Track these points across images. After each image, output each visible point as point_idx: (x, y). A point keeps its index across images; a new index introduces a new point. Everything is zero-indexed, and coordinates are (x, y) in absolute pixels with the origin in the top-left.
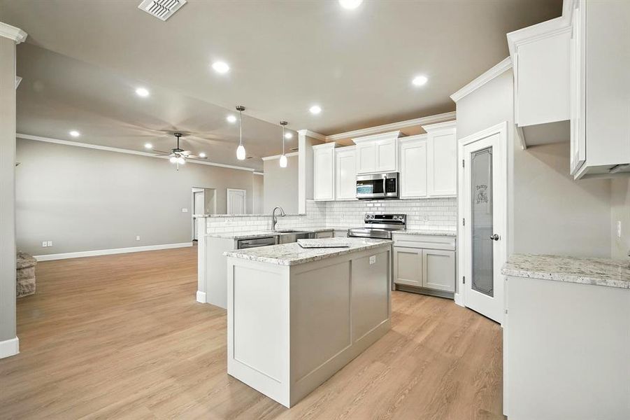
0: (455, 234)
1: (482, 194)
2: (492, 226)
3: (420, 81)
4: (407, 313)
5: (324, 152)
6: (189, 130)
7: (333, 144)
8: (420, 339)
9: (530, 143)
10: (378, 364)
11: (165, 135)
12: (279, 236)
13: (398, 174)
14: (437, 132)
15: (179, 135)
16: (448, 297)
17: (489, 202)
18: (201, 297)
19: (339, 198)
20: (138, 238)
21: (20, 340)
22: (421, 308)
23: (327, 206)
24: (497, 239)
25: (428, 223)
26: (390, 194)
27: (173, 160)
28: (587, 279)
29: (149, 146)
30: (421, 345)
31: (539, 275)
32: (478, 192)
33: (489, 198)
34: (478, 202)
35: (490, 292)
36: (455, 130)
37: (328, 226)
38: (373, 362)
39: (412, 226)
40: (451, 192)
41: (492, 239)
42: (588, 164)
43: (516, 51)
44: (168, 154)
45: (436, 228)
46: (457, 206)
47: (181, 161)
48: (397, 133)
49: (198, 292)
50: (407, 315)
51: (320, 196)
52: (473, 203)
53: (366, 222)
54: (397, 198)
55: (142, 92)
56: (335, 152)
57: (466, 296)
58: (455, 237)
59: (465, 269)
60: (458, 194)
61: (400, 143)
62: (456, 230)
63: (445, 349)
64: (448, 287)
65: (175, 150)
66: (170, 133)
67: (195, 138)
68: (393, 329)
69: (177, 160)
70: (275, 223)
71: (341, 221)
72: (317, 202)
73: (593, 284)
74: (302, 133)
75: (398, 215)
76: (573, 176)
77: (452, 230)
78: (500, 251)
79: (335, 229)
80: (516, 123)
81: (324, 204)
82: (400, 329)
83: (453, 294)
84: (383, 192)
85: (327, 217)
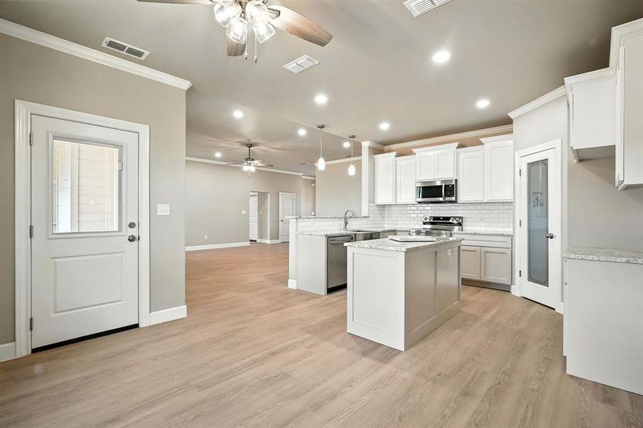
0: (512, 233)
1: (538, 199)
2: (547, 227)
3: (483, 104)
4: (470, 300)
5: (384, 160)
6: (260, 142)
7: (394, 154)
8: (488, 316)
9: (582, 158)
10: (458, 331)
11: (237, 146)
12: (355, 234)
13: (456, 180)
14: (494, 144)
15: (250, 146)
16: (505, 289)
17: (544, 206)
18: (292, 284)
19: (399, 202)
20: (206, 238)
21: (188, 307)
22: (483, 296)
23: (386, 209)
24: (552, 237)
25: (484, 224)
26: (447, 199)
27: (246, 168)
28: (624, 259)
29: (218, 155)
30: (489, 321)
31: (590, 257)
32: (533, 198)
33: (545, 204)
34: (534, 206)
35: (545, 283)
36: (512, 142)
37: (387, 227)
38: (455, 329)
39: (468, 227)
40: (508, 196)
41: (547, 237)
42: (626, 183)
43: (572, 91)
44: (241, 163)
45: (492, 229)
46: (514, 209)
47: (252, 169)
48: (456, 144)
49: (289, 280)
50: (471, 302)
51: (381, 200)
52: (529, 206)
53: (424, 224)
54: (455, 202)
55: (238, 114)
56: (396, 161)
57: (523, 287)
58: (512, 236)
59: (521, 263)
60: (514, 199)
61: (458, 153)
62: (512, 230)
63: (510, 323)
64: (504, 280)
65: (247, 160)
66: (243, 144)
67: (263, 148)
68: (463, 310)
69: (249, 168)
70: (346, 223)
71: (400, 222)
72: (378, 206)
73: (628, 262)
74: (366, 145)
75: (455, 218)
76: (617, 188)
77: (509, 231)
78: (555, 248)
79: (397, 229)
80: (571, 146)
81: (383, 207)
82: (469, 310)
83: (509, 286)
84: (442, 197)
85: (386, 219)
